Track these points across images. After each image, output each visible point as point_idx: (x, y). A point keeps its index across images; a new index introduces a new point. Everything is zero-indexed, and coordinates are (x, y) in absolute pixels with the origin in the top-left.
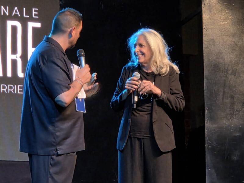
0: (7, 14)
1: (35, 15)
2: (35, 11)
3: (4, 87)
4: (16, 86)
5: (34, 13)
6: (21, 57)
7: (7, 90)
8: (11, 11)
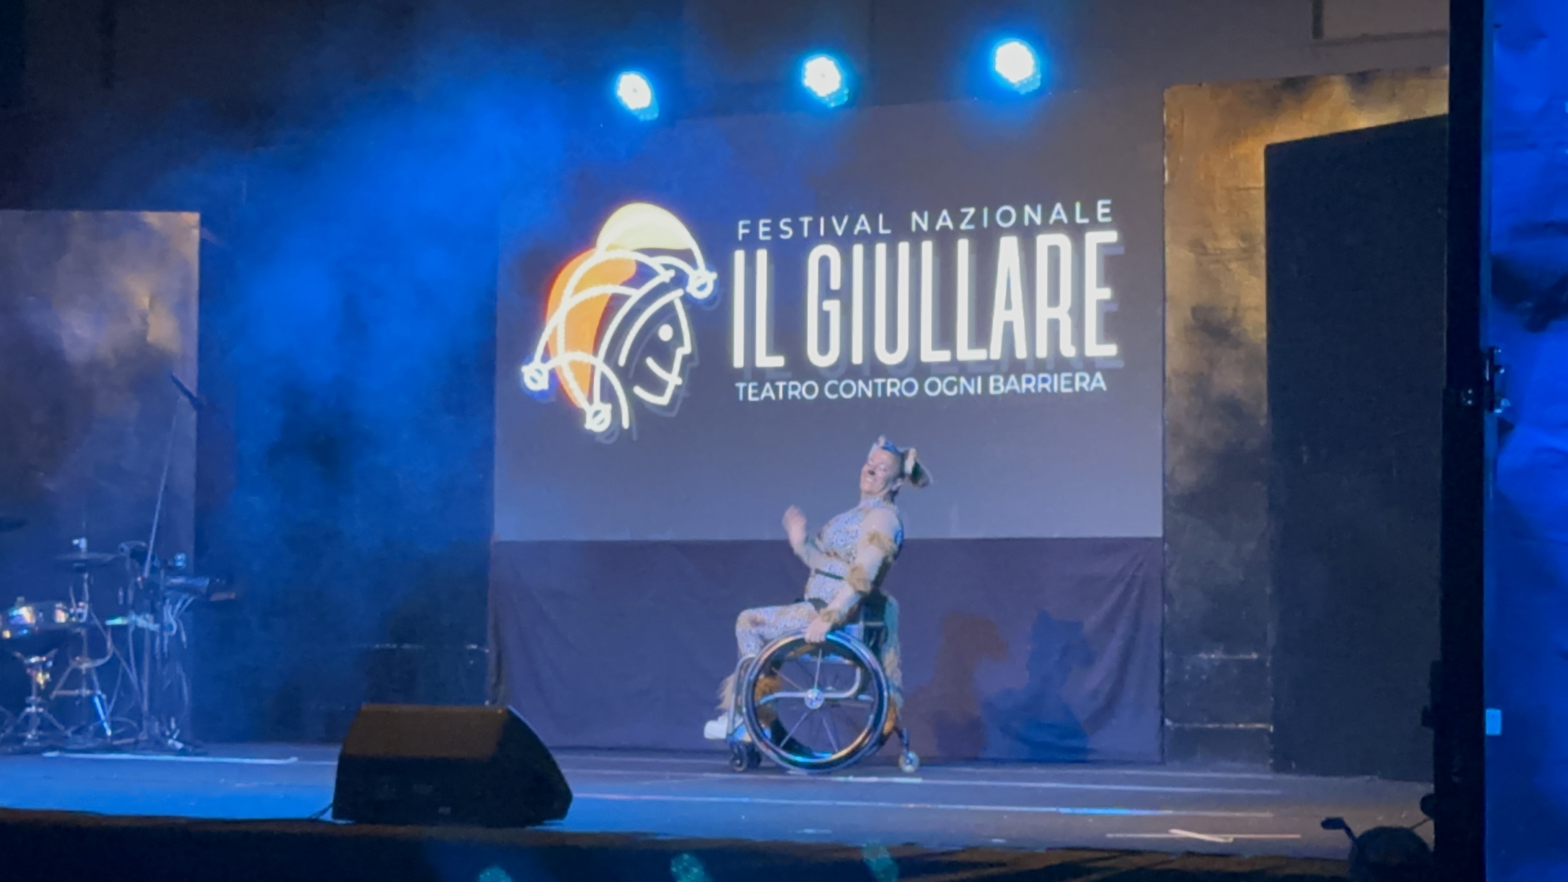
0: (1038, 220)
1: (1104, 215)
2: (1104, 206)
3: (1029, 381)
4: (1056, 376)
5: (1100, 211)
6: (1071, 312)
7: (1036, 387)
8: (1046, 214)
